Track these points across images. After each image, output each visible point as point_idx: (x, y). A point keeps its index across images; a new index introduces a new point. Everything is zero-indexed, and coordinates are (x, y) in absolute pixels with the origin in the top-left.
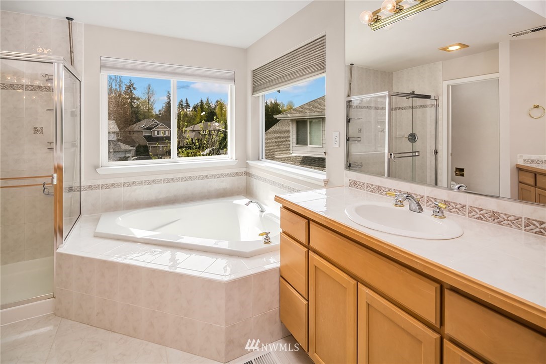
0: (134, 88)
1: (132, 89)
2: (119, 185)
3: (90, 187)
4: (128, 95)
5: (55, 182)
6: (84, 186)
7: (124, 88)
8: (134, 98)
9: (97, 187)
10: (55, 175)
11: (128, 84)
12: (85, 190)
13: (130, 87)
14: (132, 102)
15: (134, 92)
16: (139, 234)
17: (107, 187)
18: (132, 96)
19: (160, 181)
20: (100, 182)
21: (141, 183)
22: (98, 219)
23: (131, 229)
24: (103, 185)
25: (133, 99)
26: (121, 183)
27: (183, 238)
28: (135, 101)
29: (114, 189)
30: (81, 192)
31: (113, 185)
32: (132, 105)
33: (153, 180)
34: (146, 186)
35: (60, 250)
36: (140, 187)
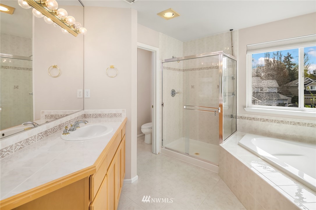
0: (291, 58)
1: (289, 58)
2: (257, 119)
3: (241, 117)
4: (287, 62)
5: (220, 111)
6: (238, 116)
7: (283, 59)
8: (292, 64)
9: (245, 118)
10: (220, 108)
11: (286, 56)
12: (239, 118)
13: (289, 57)
14: (290, 67)
15: (291, 60)
16: (261, 152)
17: (251, 119)
18: (289, 63)
19: (287, 123)
20: (247, 116)
21: (272, 121)
22: (243, 136)
23: (257, 147)
24: (248, 118)
25: (290, 65)
26: (259, 119)
27: (288, 166)
28: (292, 66)
29: (254, 121)
30: (237, 119)
31: (254, 118)
32: (290, 69)
33: (282, 121)
34: (276, 124)
35: (221, 145)
36: (271, 123)
